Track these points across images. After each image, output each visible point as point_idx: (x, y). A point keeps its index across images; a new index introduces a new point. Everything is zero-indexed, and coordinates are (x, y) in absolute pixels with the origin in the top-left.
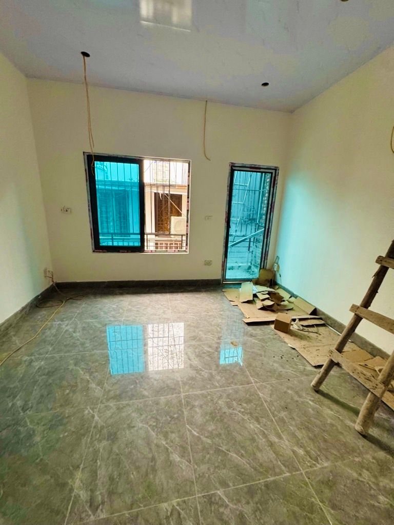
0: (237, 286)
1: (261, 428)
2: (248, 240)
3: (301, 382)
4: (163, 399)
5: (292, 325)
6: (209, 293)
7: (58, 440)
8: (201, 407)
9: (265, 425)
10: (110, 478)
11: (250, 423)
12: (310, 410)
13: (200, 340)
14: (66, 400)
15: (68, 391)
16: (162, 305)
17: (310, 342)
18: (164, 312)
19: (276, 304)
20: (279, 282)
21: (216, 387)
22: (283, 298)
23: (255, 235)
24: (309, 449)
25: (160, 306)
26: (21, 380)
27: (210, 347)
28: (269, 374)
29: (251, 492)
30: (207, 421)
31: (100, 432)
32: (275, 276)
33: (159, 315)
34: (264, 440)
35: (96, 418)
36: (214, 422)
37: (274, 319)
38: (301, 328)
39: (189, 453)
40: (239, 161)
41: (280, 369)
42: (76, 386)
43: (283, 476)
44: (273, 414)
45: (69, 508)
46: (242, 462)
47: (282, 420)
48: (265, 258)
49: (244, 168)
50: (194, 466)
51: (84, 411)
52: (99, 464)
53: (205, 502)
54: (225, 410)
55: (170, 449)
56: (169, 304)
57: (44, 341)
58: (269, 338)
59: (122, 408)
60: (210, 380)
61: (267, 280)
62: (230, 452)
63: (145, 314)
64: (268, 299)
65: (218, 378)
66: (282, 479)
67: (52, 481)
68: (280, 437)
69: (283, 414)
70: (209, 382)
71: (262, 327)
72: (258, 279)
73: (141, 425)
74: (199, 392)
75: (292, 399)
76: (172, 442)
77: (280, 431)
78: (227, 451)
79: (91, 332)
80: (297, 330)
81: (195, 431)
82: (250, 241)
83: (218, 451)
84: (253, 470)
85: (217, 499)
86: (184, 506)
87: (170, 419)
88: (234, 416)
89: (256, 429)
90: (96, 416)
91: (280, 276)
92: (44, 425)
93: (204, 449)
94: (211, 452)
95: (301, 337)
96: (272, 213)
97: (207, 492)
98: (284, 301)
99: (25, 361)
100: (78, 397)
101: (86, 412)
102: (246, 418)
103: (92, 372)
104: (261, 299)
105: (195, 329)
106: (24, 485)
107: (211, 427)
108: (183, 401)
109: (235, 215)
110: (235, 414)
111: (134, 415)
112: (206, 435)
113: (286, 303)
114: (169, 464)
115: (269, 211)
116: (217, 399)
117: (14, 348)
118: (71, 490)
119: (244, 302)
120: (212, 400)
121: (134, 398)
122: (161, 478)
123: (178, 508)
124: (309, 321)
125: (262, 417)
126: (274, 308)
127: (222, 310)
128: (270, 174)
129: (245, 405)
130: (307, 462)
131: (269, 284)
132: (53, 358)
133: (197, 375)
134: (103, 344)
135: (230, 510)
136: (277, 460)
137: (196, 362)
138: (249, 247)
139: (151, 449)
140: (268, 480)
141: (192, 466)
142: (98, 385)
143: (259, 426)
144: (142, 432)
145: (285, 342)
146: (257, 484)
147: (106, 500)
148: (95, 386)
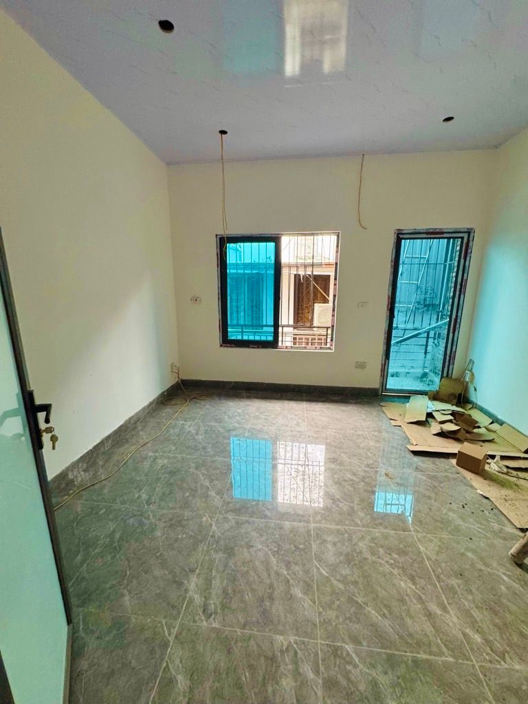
0: (403, 400)
1: (417, 591)
2: (425, 335)
3: (492, 546)
4: (287, 525)
5: (489, 464)
6: (359, 406)
7: (176, 540)
8: (335, 544)
9: (424, 589)
10: (224, 592)
11: (401, 580)
12: (503, 587)
13: (341, 464)
14: (187, 503)
15: (188, 494)
16: (296, 415)
17: (519, 492)
18: (298, 424)
19: (465, 429)
20: (473, 397)
21: (357, 525)
22: (477, 422)
23: (435, 327)
24: (491, 638)
25: (293, 416)
26: (146, 475)
27: (354, 474)
28: (439, 524)
29: (392, 662)
30: (341, 562)
31: (217, 542)
32: (466, 389)
33: (291, 427)
34: (419, 606)
35: (214, 527)
36: (350, 566)
37: (456, 451)
38: (505, 470)
39: (314, 592)
40: (408, 226)
41: (459, 522)
42: (196, 491)
43: (442, 659)
44: (438, 577)
45: (184, 606)
46: (386, 625)
47: (451, 589)
48: (449, 362)
49: (415, 235)
50: (318, 609)
51: (202, 518)
52: (214, 574)
53: (328, 651)
54: (368, 555)
55: (291, 581)
56: (306, 416)
57: (168, 440)
58: (447, 476)
59: (241, 524)
60: (349, 515)
61: (453, 395)
62: (367, 606)
63: (274, 424)
64: (450, 421)
65: (362, 514)
66: (440, 662)
67: (170, 576)
68: (444, 609)
69: (454, 582)
70: (349, 517)
71: (437, 460)
72: (438, 392)
73: (260, 547)
74: (333, 527)
75: (472, 565)
76: (295, 574)
77: (446, 602)
78: (364, 604)
79: (214, 436)
80: (497, 473)
81: (324, 570)
82: (428, 337)
83: (351, 600)
84: (397, 637)
85: (344, 654)
86: (303, 646)
87: (294, 549)
88: (379, 565)
89: (408, 590)
90: (214, 525)
91: (475, 390)
92: (165, 522)
93: (333, 593)
94: (342, 599)
95: (502, 484)
96: (462, 296)
97: (333, 642)
98: (479, 427)
99: (150, 457)
100: (198, 503)
101: (204, 519)
102: (395, 572)
103: (212, 480)
104: (439, 420)
105: (337, 450)
106: (146, 572)
107: (346, 571)
108: (312, 532)
109: (402, 300)
110: (380, 563)
111: (254, 534)
112: (338, 578)
113: (482, 431)
114: (291, 597)
115: (458, 293)
116: (357, 540)
117: (141, 442)
118: (186, 591)
119: (411, 423)
120: (349, 540)
121: (256, 516)
122: (278, 609)
123: (295, 646)
124: (521, 461)
125: (420, 578)
126: (459, 436)
127: (377, 429)
128: (460, 240)
129: (396, 556)
130: (484, 654)
131: (455, 401)
132: (175, 457)
133: (334, 506)
134: (225, 452)
135: (361, 673)
136: (436, 637)
137: (334, 490)
138: (427, 346)
139: (269, 575)
140: (419, 656)
141: (316, 608)
142: (218, 494)
143: (413, 587)
144: (260, 554)
145: (472, 486)
146: (402, 656)
147: (219, 611)
148: (214, 495)
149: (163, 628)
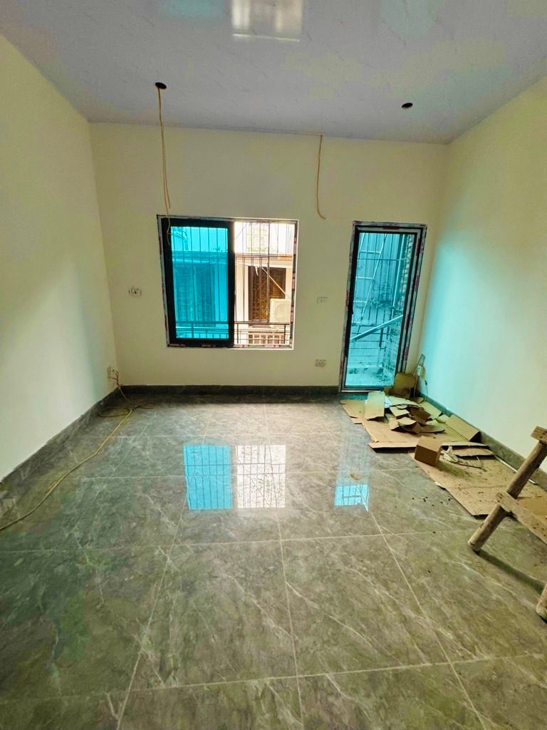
0: (361, 397)
1: (391, 597)
2: (379, 331)
3: (453, 537)
4: (254, 545)
5: (443, 454)
6: (320, 405)
7: (122, 584)
8: (306, 559)
9: (397, 593)
10: (185, 639)
11: (375, 587)
12: (466, 578)
13: (307, 469)
14: (134, 535)
15: (135, 524)
16: (256, 420)
17: (470, 480)
18: (259, 430)
19: (419, 423)
20: (424, 392)
21: (328, 534)
22: (429, 415)
23: (390, 324)
24: (461, 633)
25: (253, 420)
26: (80, 506)
27: (320, 479)
28: (405, 522)
29: (373, 680)
30: (314, 579)
31: (174, 579)
32: (418, 383)
33: (252, 433)
34: (394, 613)
35: (169, 561)
36: (324, 581)
37: (414, 445)
38: (457, 459)
39: (288, 619)
40: (367, 219)
41: (423, 517)
42: (145, 519)
43: (421, 666)
44: (409, 578)
45: (135, 669)
46: (363, 640)
47: (422, 587)
48: (403, 357)
49: (374, 228)
50: (294, 637)
51: (153, 551)
52: (171, 619)
53: (308, 686)
54: (340, 566)
55: (263, 611)
56: (266, 419)
57: (107, 459)
58: (407, 471)
59: (201, 552)
60: (319, 524)
61: (406, 390)
62: (344, 623)
63: (233, 431)
64: (406, 416)
65: (332, 522)
66: (419, 670)
67: (115, 632)
68: (417, 611)
69: (423, 580)
70: (319, 527)
71: (397, 456)
72: (393, 387)
73: (225, 576)
74: (303, 539)
75: (438, 560)
76: (266, 602)
77: (418, 603)
78: (341, 622)
79: (164, 450)
80: (450, 463)
81: (297, 590)
82: (382, 334)
83: (328, 621)
84: (376, 651)
85: (325, 685)
86: (280, 687)
87: (263, 572)
88: (352, 575)
89: (382, 597)
90: (169, 558)
91: (426, 384)
92: (105, 564)
93: (309, 615)
94: (318, 621)
95: (456, 474)
96: (415, 293)
97: (312, 673)
98: (431, 420)
99: (85, 483)
100: (147, 533)
101: (157, 553)
102: (369, 579)
103: (165, 503)
104: (396, 415)
105: (301, 454)
106: (83, 633)
107: (319, 588)
108: (282, 549)
109: (361, 295)
110: (354, 573)
111: (217, 562)
112: (312, 597)
113: (433, 423)
114: (263, 631)
115: (411, 289)
116: (328, 551)
117: (72, 466)
118: (138, 647)
119: (371, 420)
120: (321, 552)
121: (218, 540)
122: (249, 647)
123: (271, 688)
124: (469, 450)
125: (393, 582)
126: (415, 430)
127: (339, 428)
128: (414, 236)
129: (368, 562)
130: (457, 651)
131: (409, 395)
132: (117, 481)
133: (302, 516)
134: (178, 467)
135: (343, 702)
136: (412, 643)
137: (301, 499)
138: (381, 341)
139: (237, 608)
140: (398, 668)
141: (292, 637)
142: (172, 519)
143: (387, 593)
144: (225, 584)
145: (430, 479)
146: (383, 672)
147: (179, 665)
148: (167, 521)
149: (107, 706)
